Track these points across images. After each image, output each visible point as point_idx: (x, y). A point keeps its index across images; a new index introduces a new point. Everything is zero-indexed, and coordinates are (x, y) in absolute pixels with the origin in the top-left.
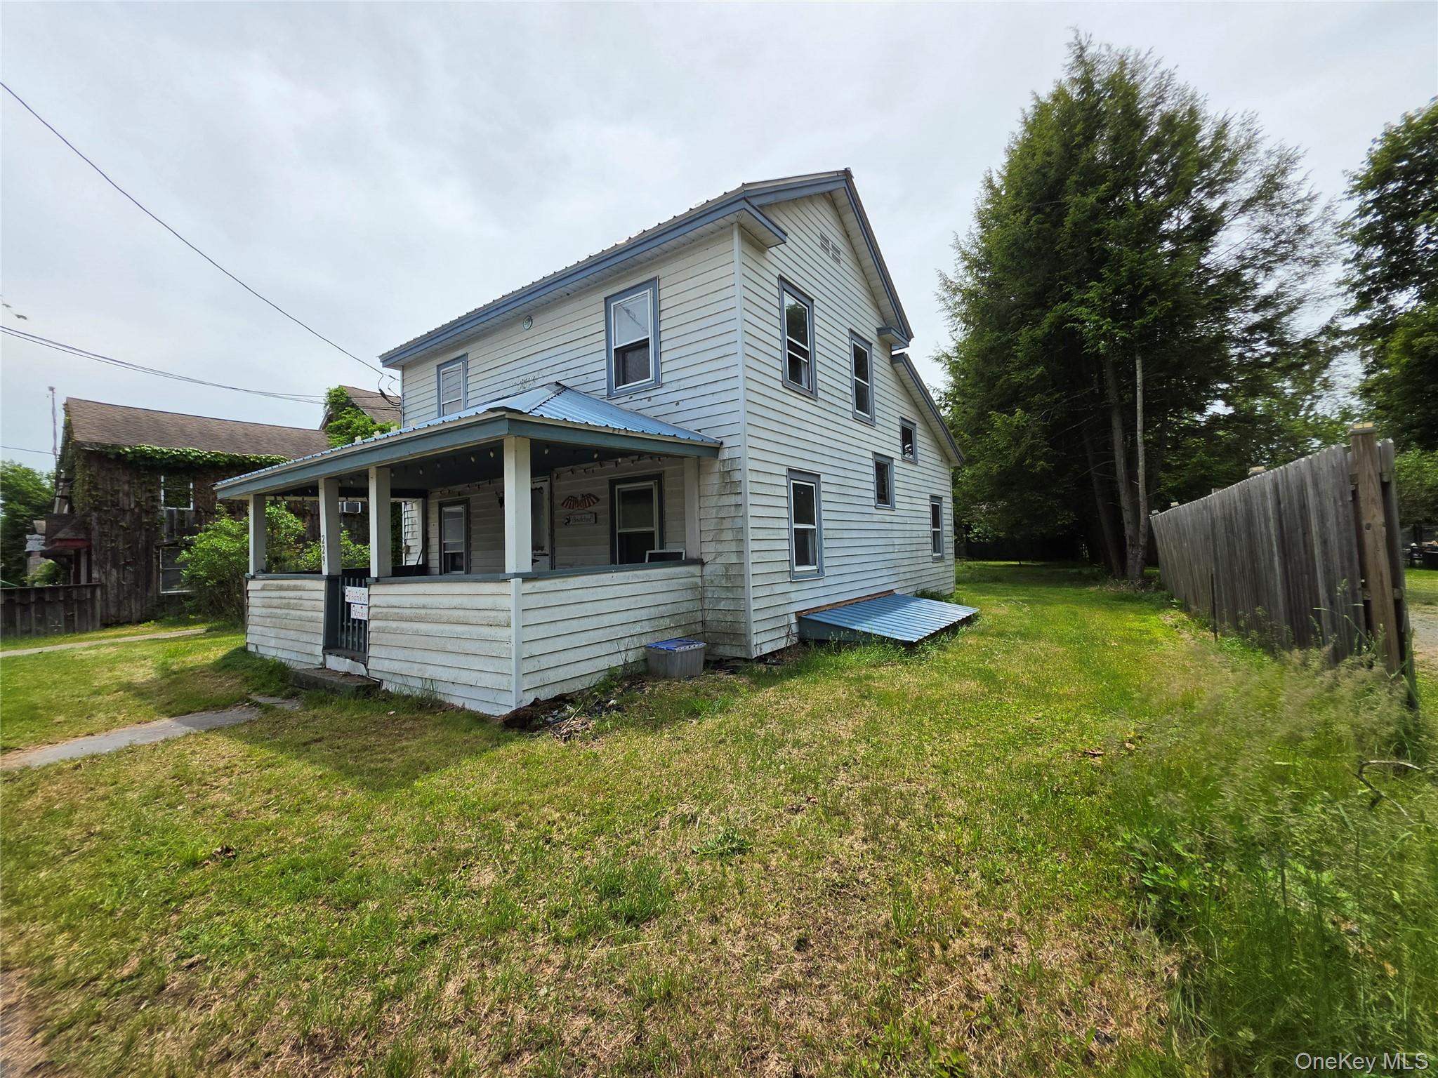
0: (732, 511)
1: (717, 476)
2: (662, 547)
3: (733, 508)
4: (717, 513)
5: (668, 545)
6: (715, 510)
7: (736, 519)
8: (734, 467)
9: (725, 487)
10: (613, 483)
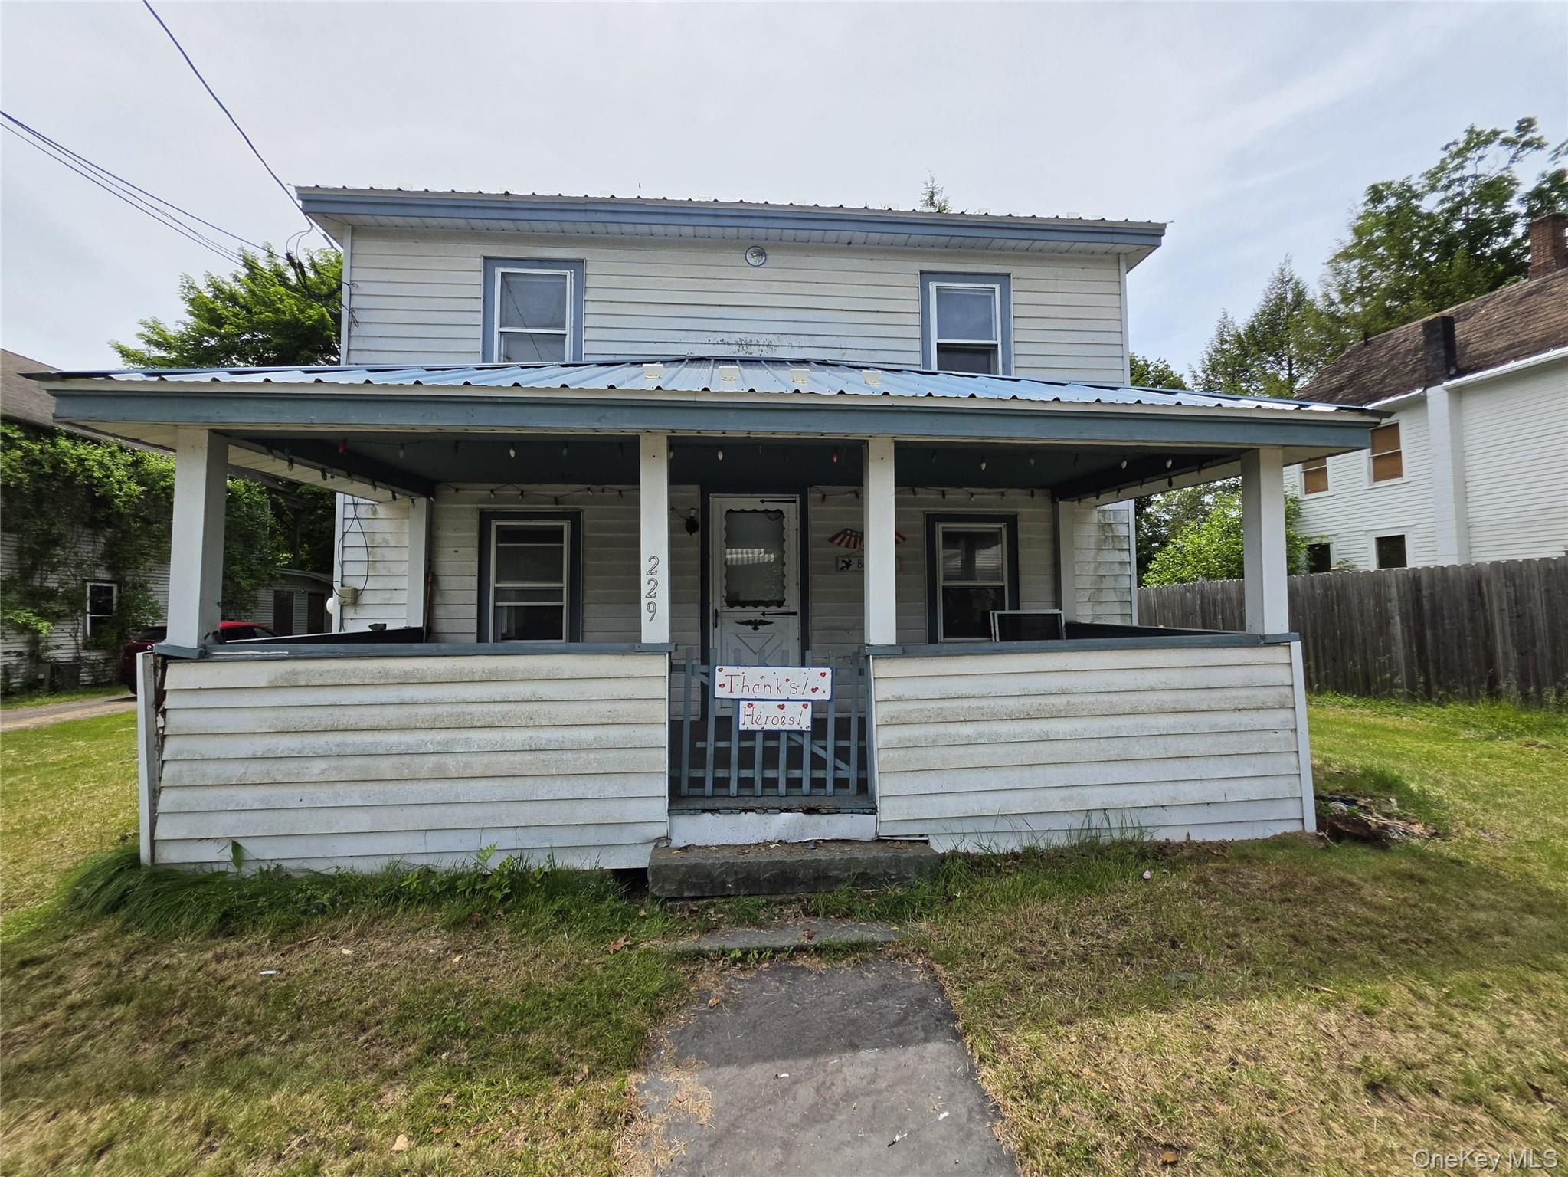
0: (1117, 568)
1: (1095, 527)
2: (1016, 605)
3: (1117, 565)
4: (1096, 569)
5: (1022, 605)
6: (1092, 565)
7: (1120, 579)
8: (1119, 520)
9: (1105, 541)
10: (932, 520)
